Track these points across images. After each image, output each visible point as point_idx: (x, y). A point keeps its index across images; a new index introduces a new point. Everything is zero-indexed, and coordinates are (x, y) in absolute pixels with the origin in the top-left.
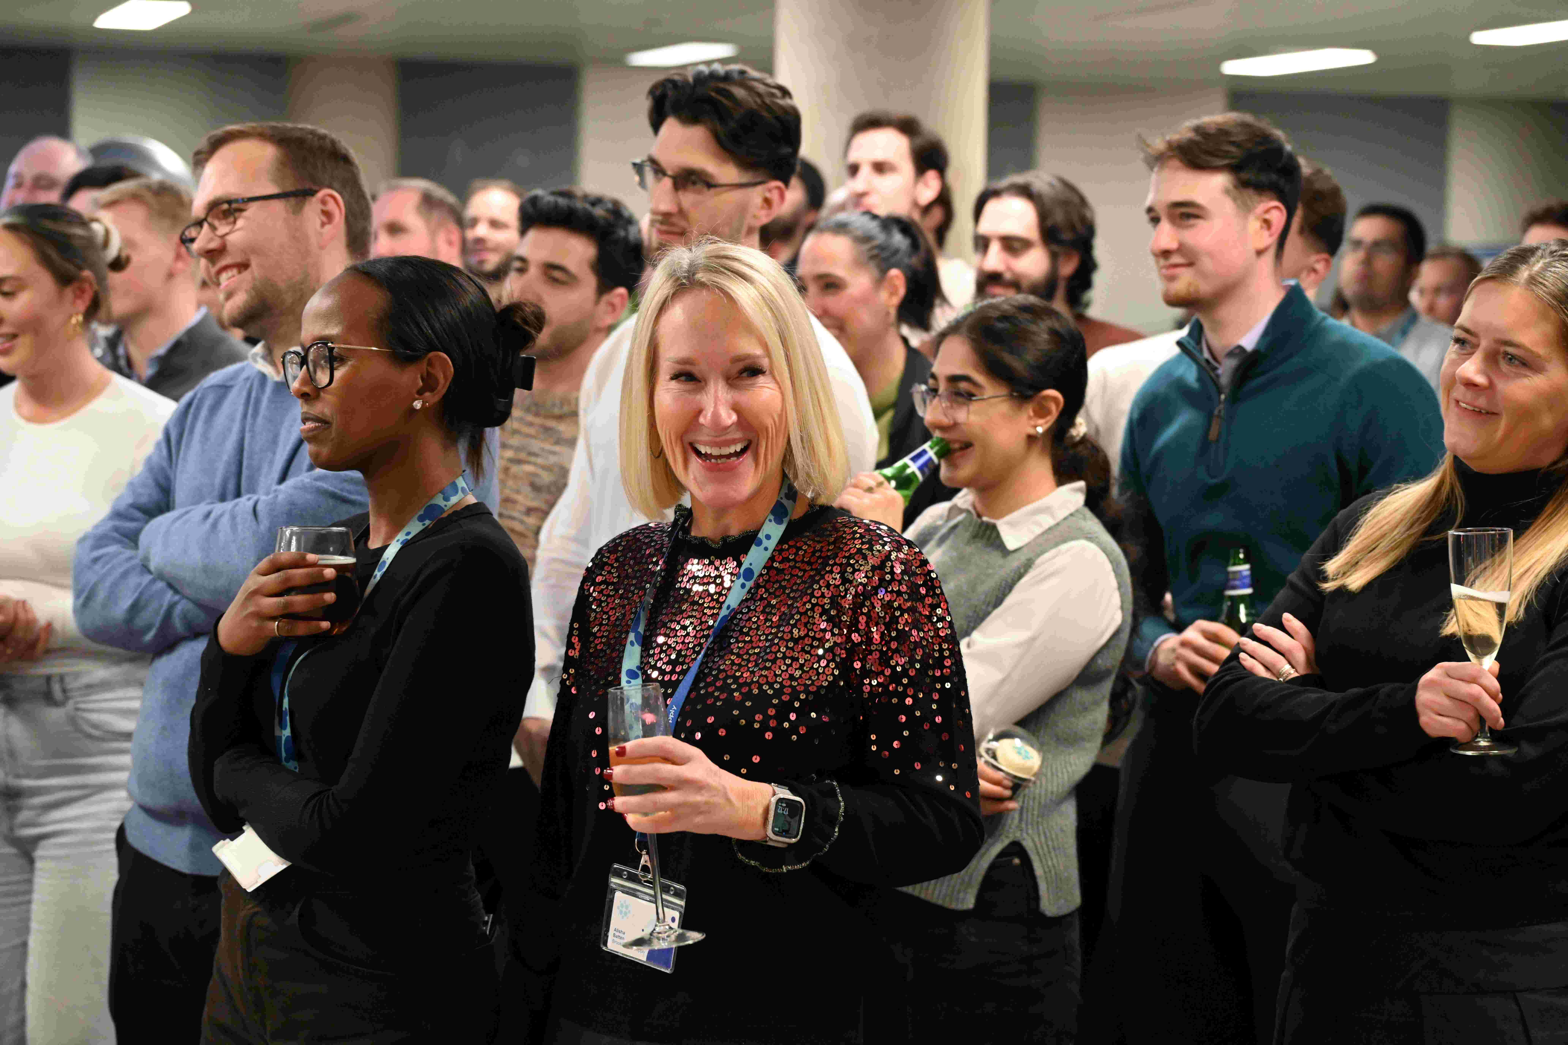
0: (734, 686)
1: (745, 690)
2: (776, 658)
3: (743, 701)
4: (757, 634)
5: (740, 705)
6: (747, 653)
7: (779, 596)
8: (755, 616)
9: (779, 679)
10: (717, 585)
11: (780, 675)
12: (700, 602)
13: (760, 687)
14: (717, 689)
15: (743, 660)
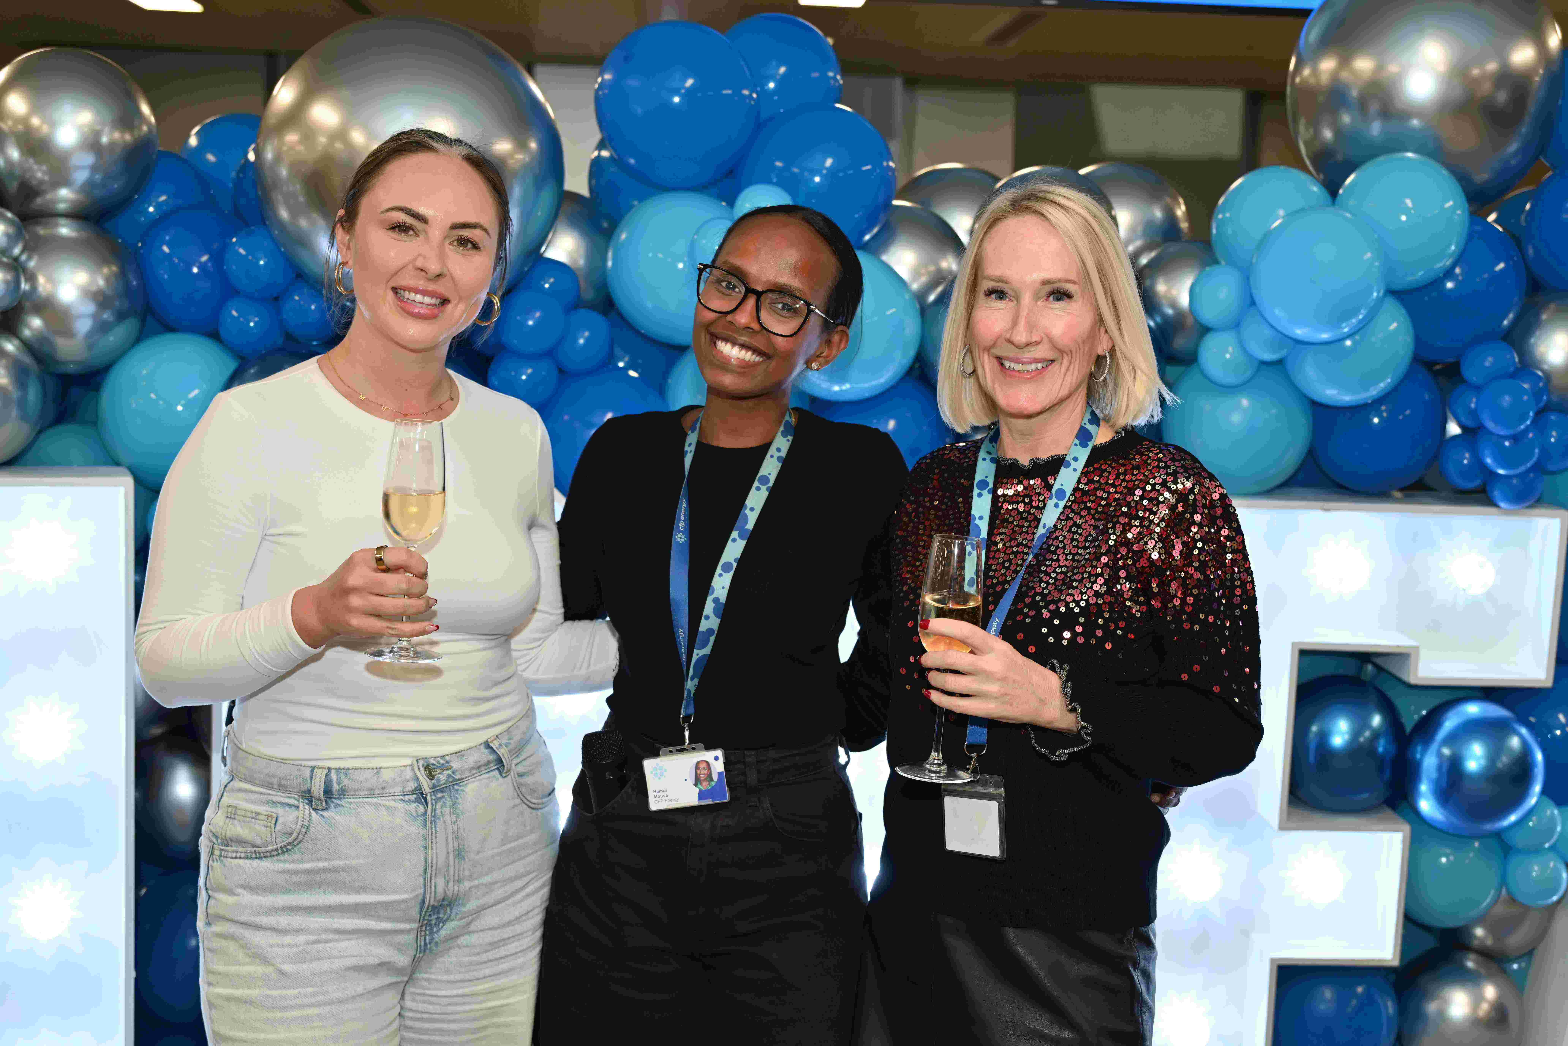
0: (1042, 604)
1: (1052, 607)
2: (1083, 578)
3: (1051, 619)
4: (1064, 553)
5: (1048, 623)
6: (1055, 571)
7: (1084, 517)
8: (1062, 535)
9: (1085, 597)
10: (1025, 504)
11: (1086, 593)
12: (1010, 520)
13: (1067, 605)
14: (1026, 606)
15: (1051, 577)
